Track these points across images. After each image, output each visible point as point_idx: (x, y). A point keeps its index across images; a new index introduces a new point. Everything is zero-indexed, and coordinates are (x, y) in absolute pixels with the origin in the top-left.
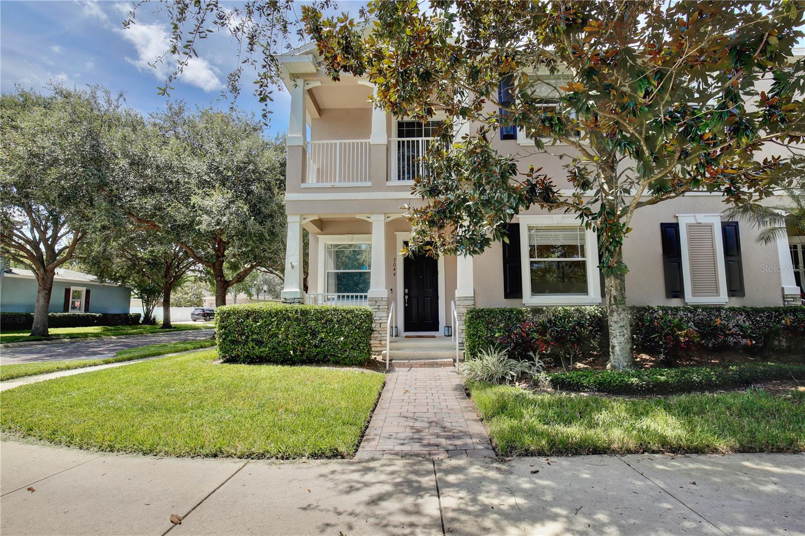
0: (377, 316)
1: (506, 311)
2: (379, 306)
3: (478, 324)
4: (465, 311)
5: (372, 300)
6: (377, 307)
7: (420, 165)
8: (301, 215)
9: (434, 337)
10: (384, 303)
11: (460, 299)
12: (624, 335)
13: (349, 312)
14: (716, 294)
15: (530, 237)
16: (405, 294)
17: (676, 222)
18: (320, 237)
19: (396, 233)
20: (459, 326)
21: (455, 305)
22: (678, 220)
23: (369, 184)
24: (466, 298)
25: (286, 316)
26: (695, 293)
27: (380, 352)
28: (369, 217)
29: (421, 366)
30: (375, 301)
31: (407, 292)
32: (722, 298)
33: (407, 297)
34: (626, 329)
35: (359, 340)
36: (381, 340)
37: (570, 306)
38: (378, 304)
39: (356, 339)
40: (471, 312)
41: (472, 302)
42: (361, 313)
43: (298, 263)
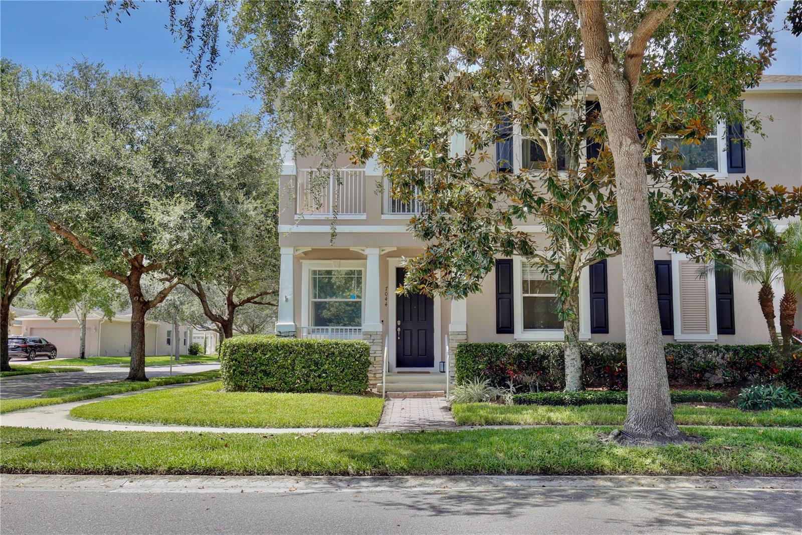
0: (373, 348)
1: (492, 347)
2: (374, 340)
3: (466, 358)
4: (456, 345)
5: (366, 333)
6: (372, 341)
7: (416, 203)
8: (294, 247)
9: (428, 373)
10: (379, 337)
11: (454, 334)
12: (574, 366)
13: (349, 346)
14: (705, 331)
15: (524, 272)
16: (397, 326)
17: (669, 259)
18: (304, 262)
19: (388, 259)
20: (450, 360)
21: (449, 339)
22: (671, 257)
23: (363, 217)
24: (459, 333)
25: (291, 350)
26: (684, 330)
27: (374, 385)
28: (364, 250)
29: (414, 397)
30: (369, 335)
31: (399, 324)
32: (711, 335)
33: (399, 329)
34: (576, 361)
35: (358, 371)
36: (375, 374)
37: (551, 342)
38: (372, 338)
39: (356, 370)
40: (461, 346)
41: (465, 337)
42: (360, 346)
43: (292, 296)
